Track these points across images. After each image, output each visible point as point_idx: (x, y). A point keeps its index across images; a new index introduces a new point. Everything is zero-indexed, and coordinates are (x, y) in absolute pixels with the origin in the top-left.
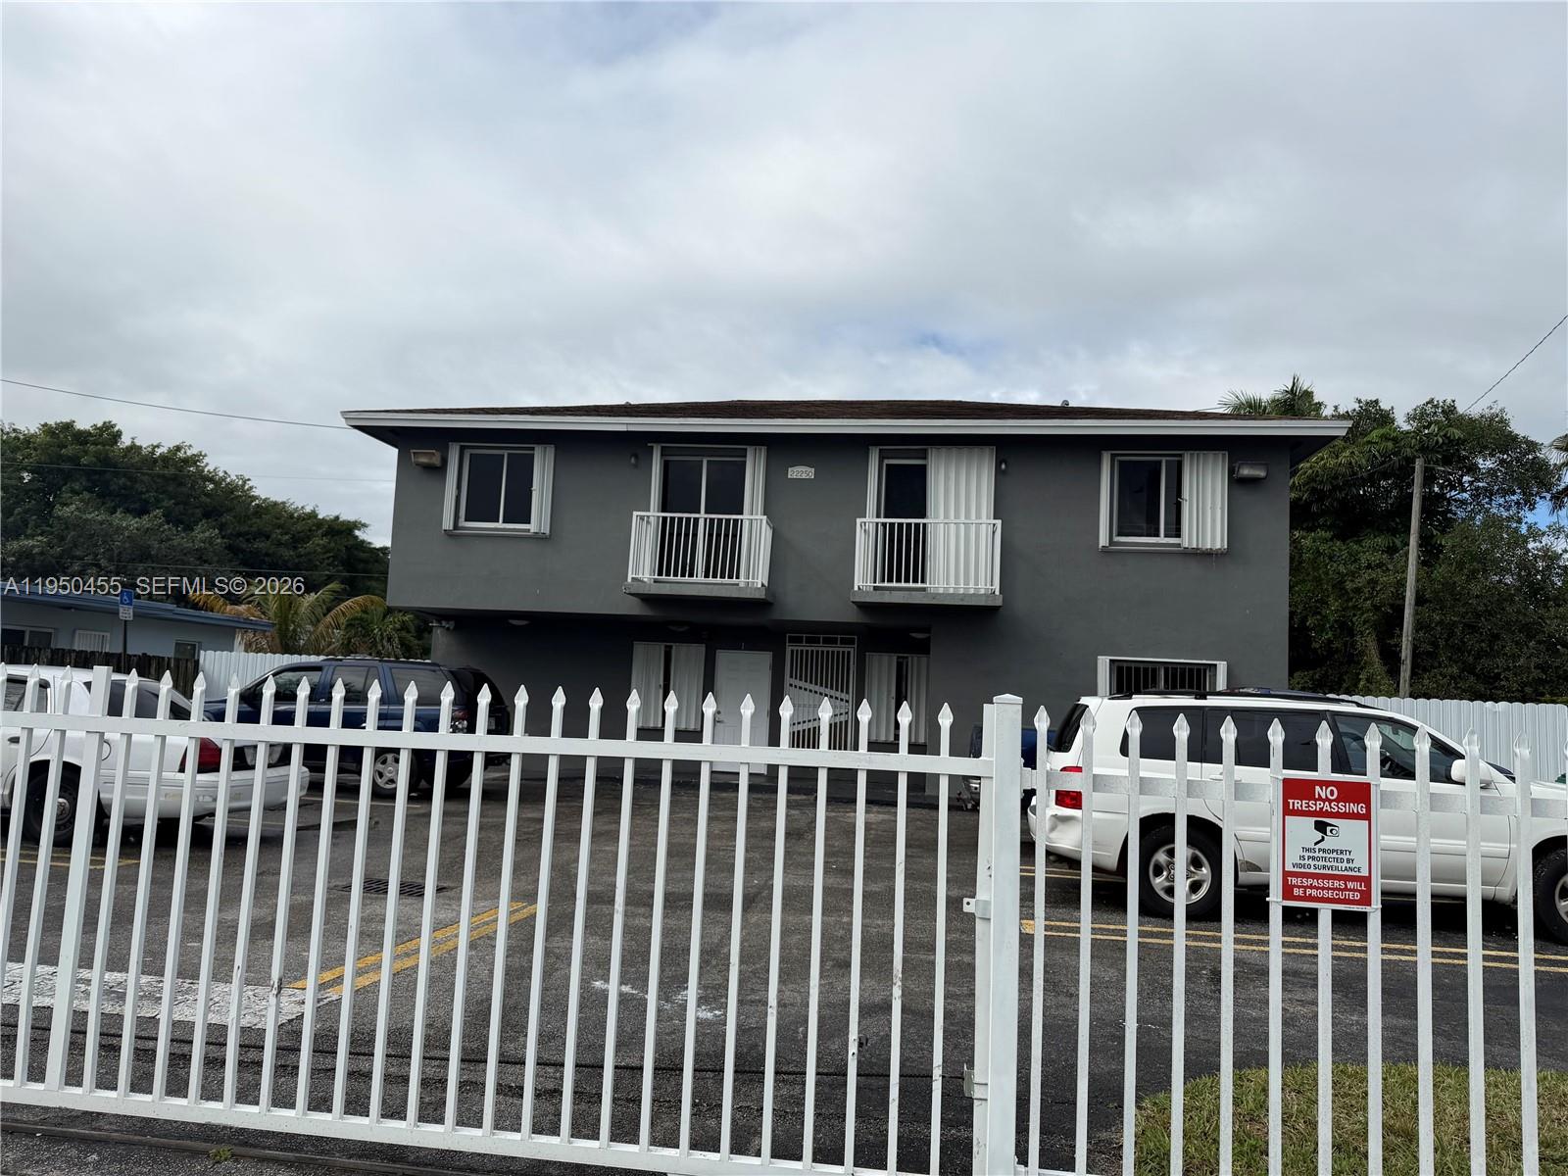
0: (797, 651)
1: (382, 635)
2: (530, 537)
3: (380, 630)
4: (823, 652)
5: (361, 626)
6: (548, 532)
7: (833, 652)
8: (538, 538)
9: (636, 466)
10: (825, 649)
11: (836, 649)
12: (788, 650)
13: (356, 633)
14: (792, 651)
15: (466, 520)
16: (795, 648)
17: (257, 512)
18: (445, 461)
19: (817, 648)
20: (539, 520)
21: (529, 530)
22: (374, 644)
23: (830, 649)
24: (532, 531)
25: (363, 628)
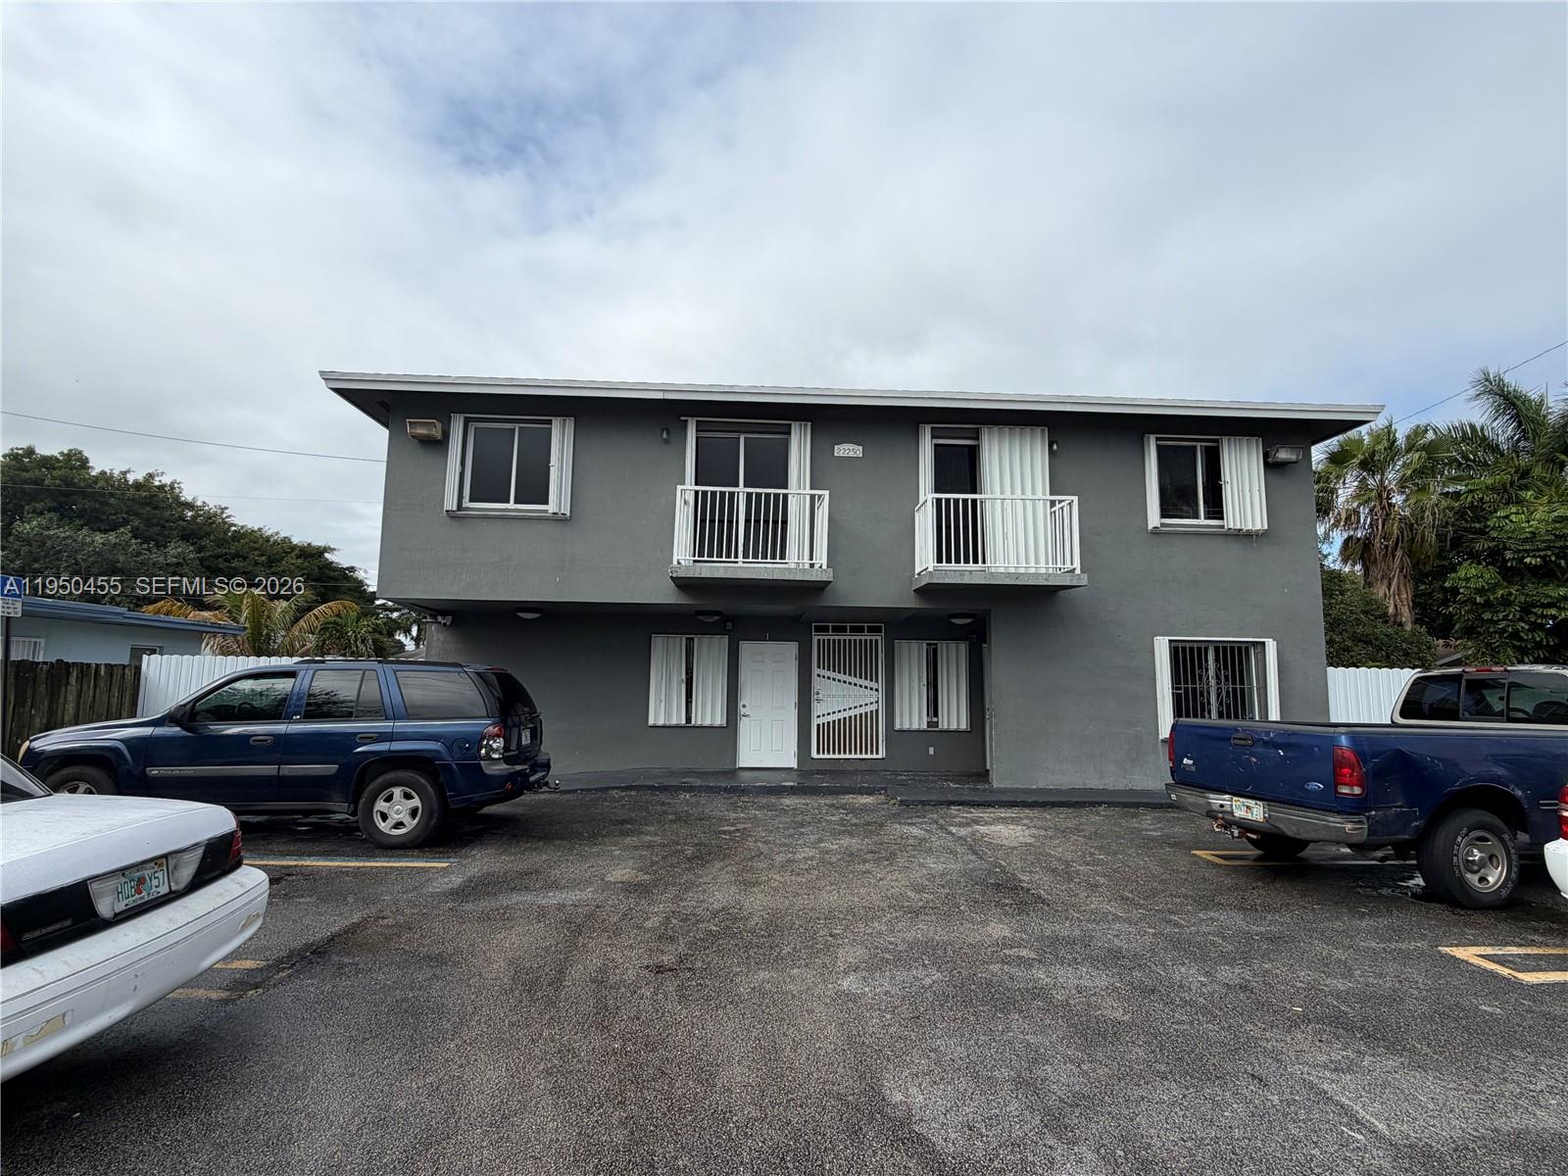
0: (824, 640)
1: (356, 636)
2: (547, 519)
3: (355, 632)
4: (850, 641)
5: (336, 630)
6: (568, 514)
7: (861, 640)
8: (558, 519)
9: (667, 441)
10: (853, 638)
11: (863, 638)
12: (815, 640)
13: (331, 636)
14: (819, 640)
15: (471, 501)
16: (821, 638)
17: (235, 537)
18: (446, 435)
19: (845, 637)
20: (558, 500)
21: (547, 511)
22: (348, 646)
23: (858, 638)
24: (551, 511)
25: (338, 631)
